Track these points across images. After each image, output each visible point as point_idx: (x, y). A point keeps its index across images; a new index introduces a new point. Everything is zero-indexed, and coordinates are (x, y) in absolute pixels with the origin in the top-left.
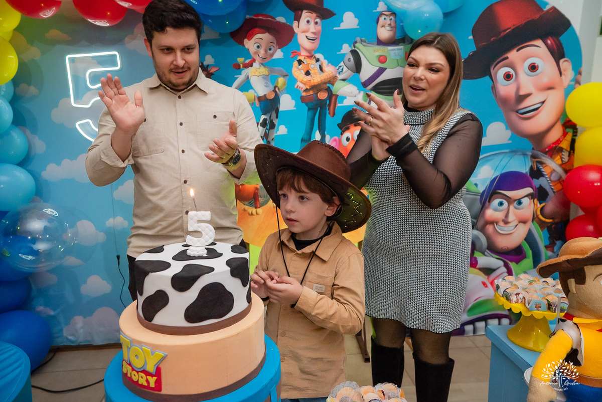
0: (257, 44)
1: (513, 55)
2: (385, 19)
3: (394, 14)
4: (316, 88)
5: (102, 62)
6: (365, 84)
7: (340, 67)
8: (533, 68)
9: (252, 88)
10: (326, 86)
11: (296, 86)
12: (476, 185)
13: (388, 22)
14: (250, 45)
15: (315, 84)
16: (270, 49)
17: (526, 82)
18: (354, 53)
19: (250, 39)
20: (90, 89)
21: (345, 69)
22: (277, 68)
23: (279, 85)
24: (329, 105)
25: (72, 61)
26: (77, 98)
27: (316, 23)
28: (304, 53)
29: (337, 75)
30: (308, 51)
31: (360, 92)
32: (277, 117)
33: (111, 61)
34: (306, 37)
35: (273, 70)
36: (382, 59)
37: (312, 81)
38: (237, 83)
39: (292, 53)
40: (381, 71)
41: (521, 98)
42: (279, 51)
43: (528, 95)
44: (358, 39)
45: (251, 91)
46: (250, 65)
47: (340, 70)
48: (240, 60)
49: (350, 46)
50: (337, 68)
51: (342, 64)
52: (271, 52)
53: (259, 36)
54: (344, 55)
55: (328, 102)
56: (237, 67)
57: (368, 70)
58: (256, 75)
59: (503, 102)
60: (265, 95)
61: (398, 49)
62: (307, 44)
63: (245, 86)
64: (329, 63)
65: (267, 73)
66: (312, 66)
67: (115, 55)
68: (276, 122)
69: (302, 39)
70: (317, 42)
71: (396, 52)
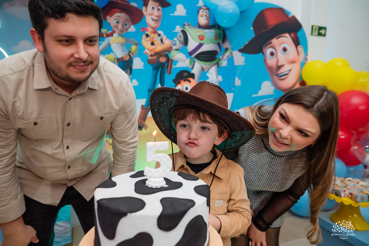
0: (116, 21)
1: (274, 41)
2: (203, 11)
3: (208, 9)
4: (158, 54)
6: (191, 54)
7: (174, 41)
8: (285, 49)
10: (166, 53)
11: (144, 52)
14: (111, 20)
15: (158, 51)
16: (126, 25)
18: (184, 32)
19: (111, 16)
21: (178, 42)
22: (131, 39)
23: (133, 51)
24: (167, 66)
28: (150, 30)
29: (173, 46)
30: (153, 28)
31: (187, 59)
32: (131, 73)
34: (152, 19)
35: (129, 40)
36: (201, 38)
37: (156, 50)
38: (101, 47)
39: (142, 28)
40: (201, 45)
43: (283, 66)
44: (186, 23)
45: (112, 54)
46: (111, 35)
47: (174, 43)
48: (104, 31)
49: (181, 27)
50: (172, 41)
52: (127, 27)
53: (118, 14)
54: (177, 33)
55: (166, 64)
57: (192, 44)
58: (115, 42)
59: (270, 69)
60: (122, 58)
61: (211, 32)
62: (152, 23)
64: (167, 37)
65: (124, 42)
66: (156, 39)
69: (149, 20)
70: (159, 22)
71: (210, 34)
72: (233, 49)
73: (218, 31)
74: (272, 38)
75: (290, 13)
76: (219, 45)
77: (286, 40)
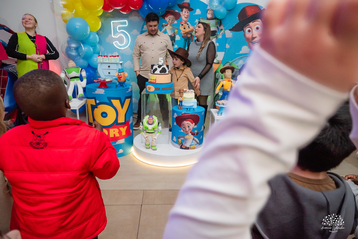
1: (251, 24)
4: (187, 33)
5: (122, 23)
8: (258, 28)
9: (167, 33)
12: (238, 66)
13: (211, 12)
14: (167, 19)
17: (255, 33)
19: (167, 17)
20: (118, 32)
23: (176, 32)
25: (113, 23)
26: (114, 34)
27: (188, 12)
29: (194, 29)
30: (185, 21)
32: (175, 42)
33: (125, 23)
34: (185, 17)
35: (174, 27)
38: (163, 31)
41: (253, 38)
42: (176, 21)
43: (256, 37)
45: (167, 34)
48: (164, 24)
51: (195, 26)
53: (170, 16)
55: (191, 38)
56: (163, 26)
58: (168, 28)
59: (247, 39)
60: (171, 35)
62: (185, 19)
63: (165, 32)
67: (126, 22)
68: (174, 44)
69: (183, 17)
70: (188, 18)
71: (213, 22)
76: (217, 27)
77: (259, 23)
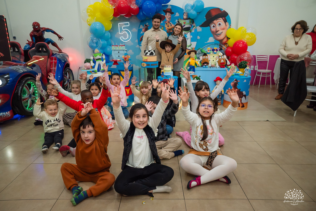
1: (215, 21)
3: (187, 13)
4: (170, 29)
7: (175, 25)
8: (220, 24)
10: (172, 29)
13: (186, 15)
17: (218, 28)
22: (161, 25)
23: (162, 29)
25: (120, 24)
36: (185, 23)
40: (184, 25)
41: (217, 31)
42: (162, 21)
54: (176, 22)
55: (172, 33)
59: (213, 32)
67: (128, 23)
69: (167, 19)
70: (170, 19)
71: (188, 21)
72: (197, 26)
73: (190, 20)
74: (214, 20)
75: (222, 10)
76: (191, 25)
77: (221, 21)
